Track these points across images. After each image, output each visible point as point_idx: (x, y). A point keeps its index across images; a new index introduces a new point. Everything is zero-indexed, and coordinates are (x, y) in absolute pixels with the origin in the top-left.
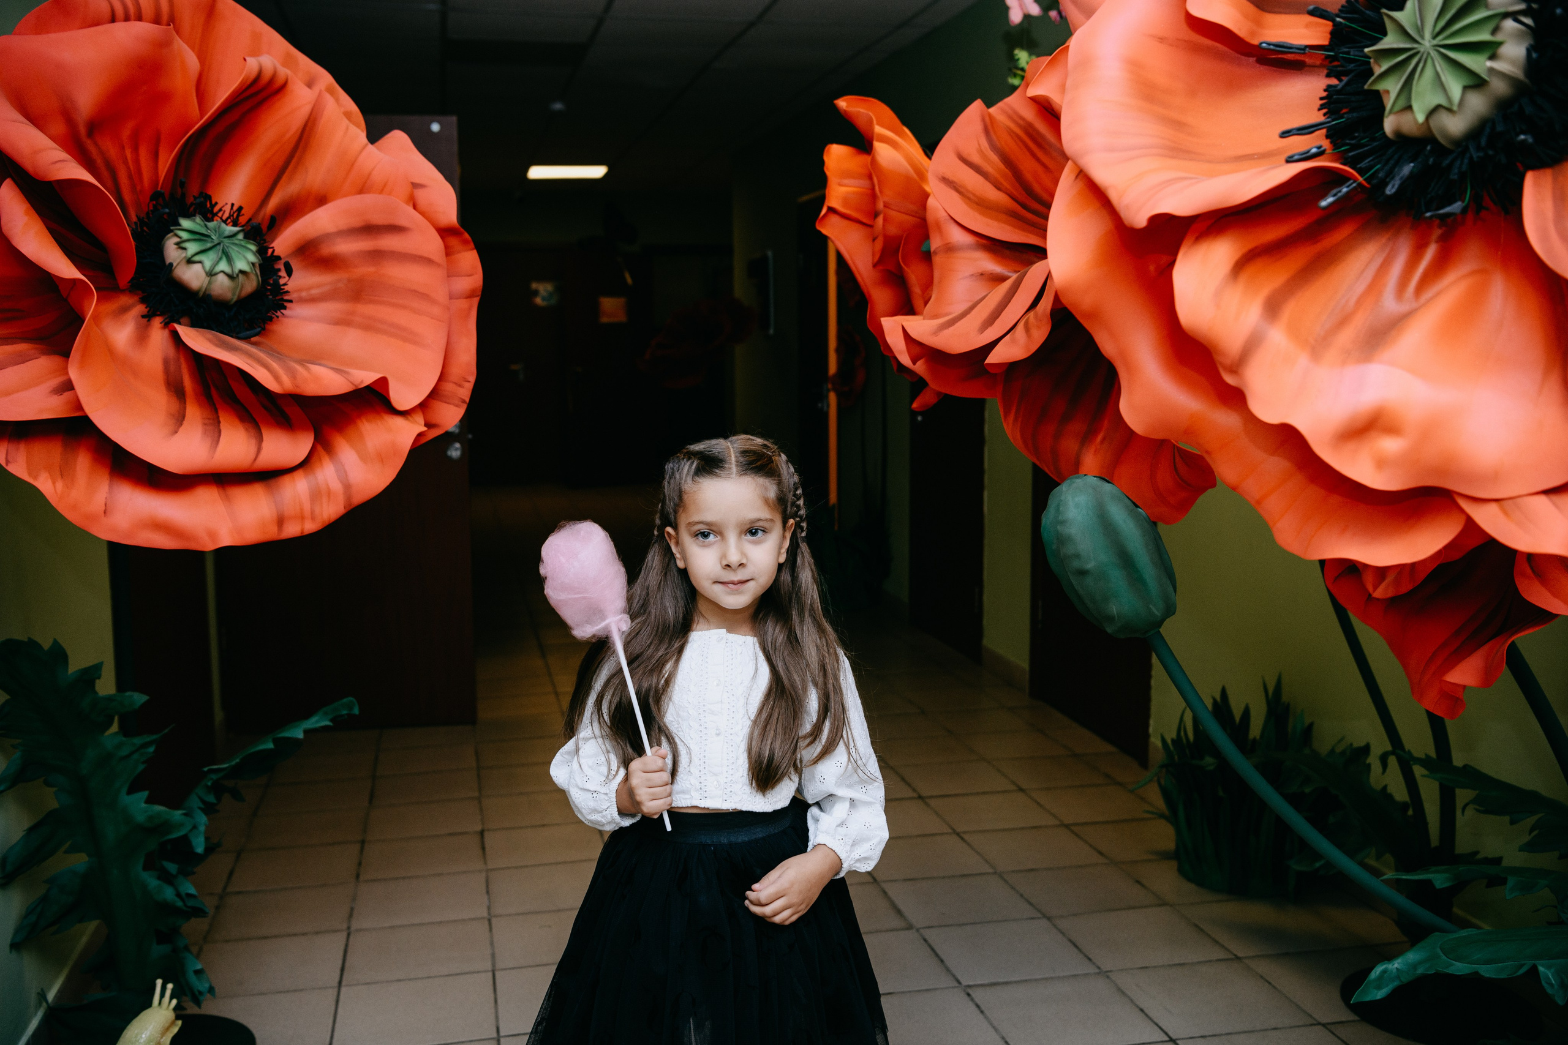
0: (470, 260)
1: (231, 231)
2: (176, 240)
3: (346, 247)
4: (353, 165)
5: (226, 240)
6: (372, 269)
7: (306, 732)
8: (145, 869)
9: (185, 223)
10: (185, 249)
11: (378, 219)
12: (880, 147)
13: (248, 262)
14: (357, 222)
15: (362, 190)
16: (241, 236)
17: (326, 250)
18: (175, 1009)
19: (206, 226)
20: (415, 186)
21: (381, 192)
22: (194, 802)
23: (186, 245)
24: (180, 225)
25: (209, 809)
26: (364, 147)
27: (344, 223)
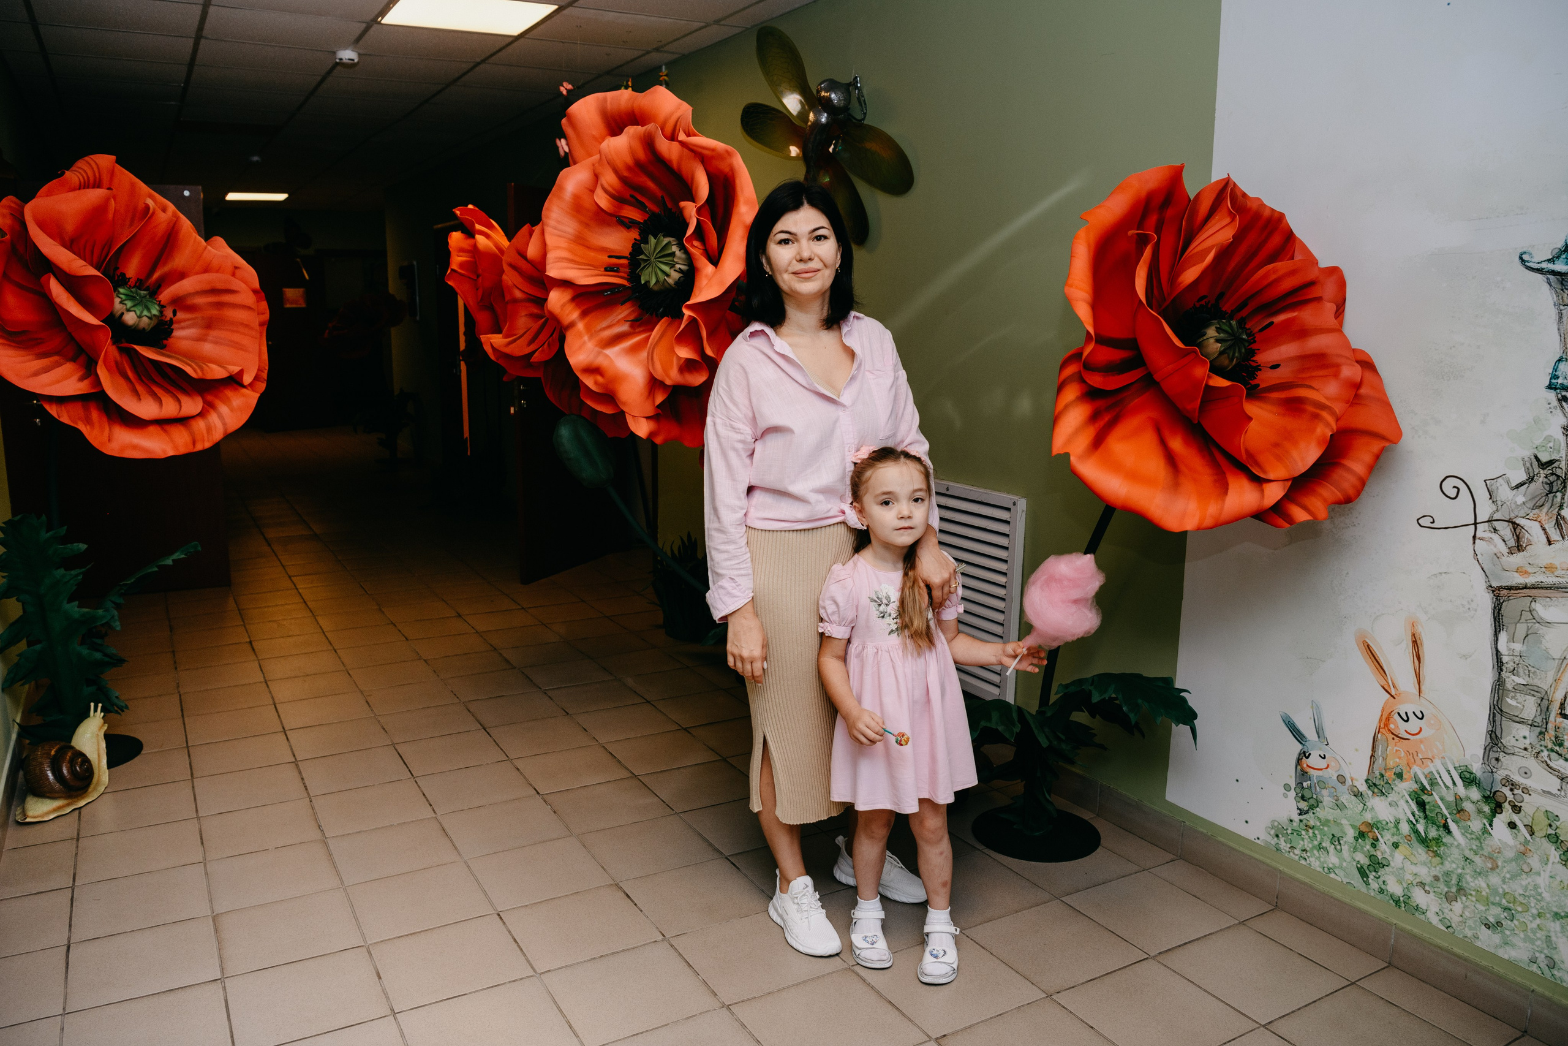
0: (264, 305)
1: (144, 294)
2: (119, 300)
3: (200, 300)
4: (200, 257)
5: (144, 299)
6: (216, 312)
7: (173, 560)
8: (82, 643)
9: (121, 290)
10: (125, 304)
11: (219, 286)
12: (477, 236)
13: (157, 310)
14: (207, 287)
15: (206, 270)
16: (148, 297)
17: (190, 302)
18: (103, 717)
19: (131, 291)
20: (236, 268)
21: (217, 271)
22: (109, 604)
23: (126, 302)
24: (119, 292)
25: (118, 606)
26: (206, 248)
27: (198, 288)
